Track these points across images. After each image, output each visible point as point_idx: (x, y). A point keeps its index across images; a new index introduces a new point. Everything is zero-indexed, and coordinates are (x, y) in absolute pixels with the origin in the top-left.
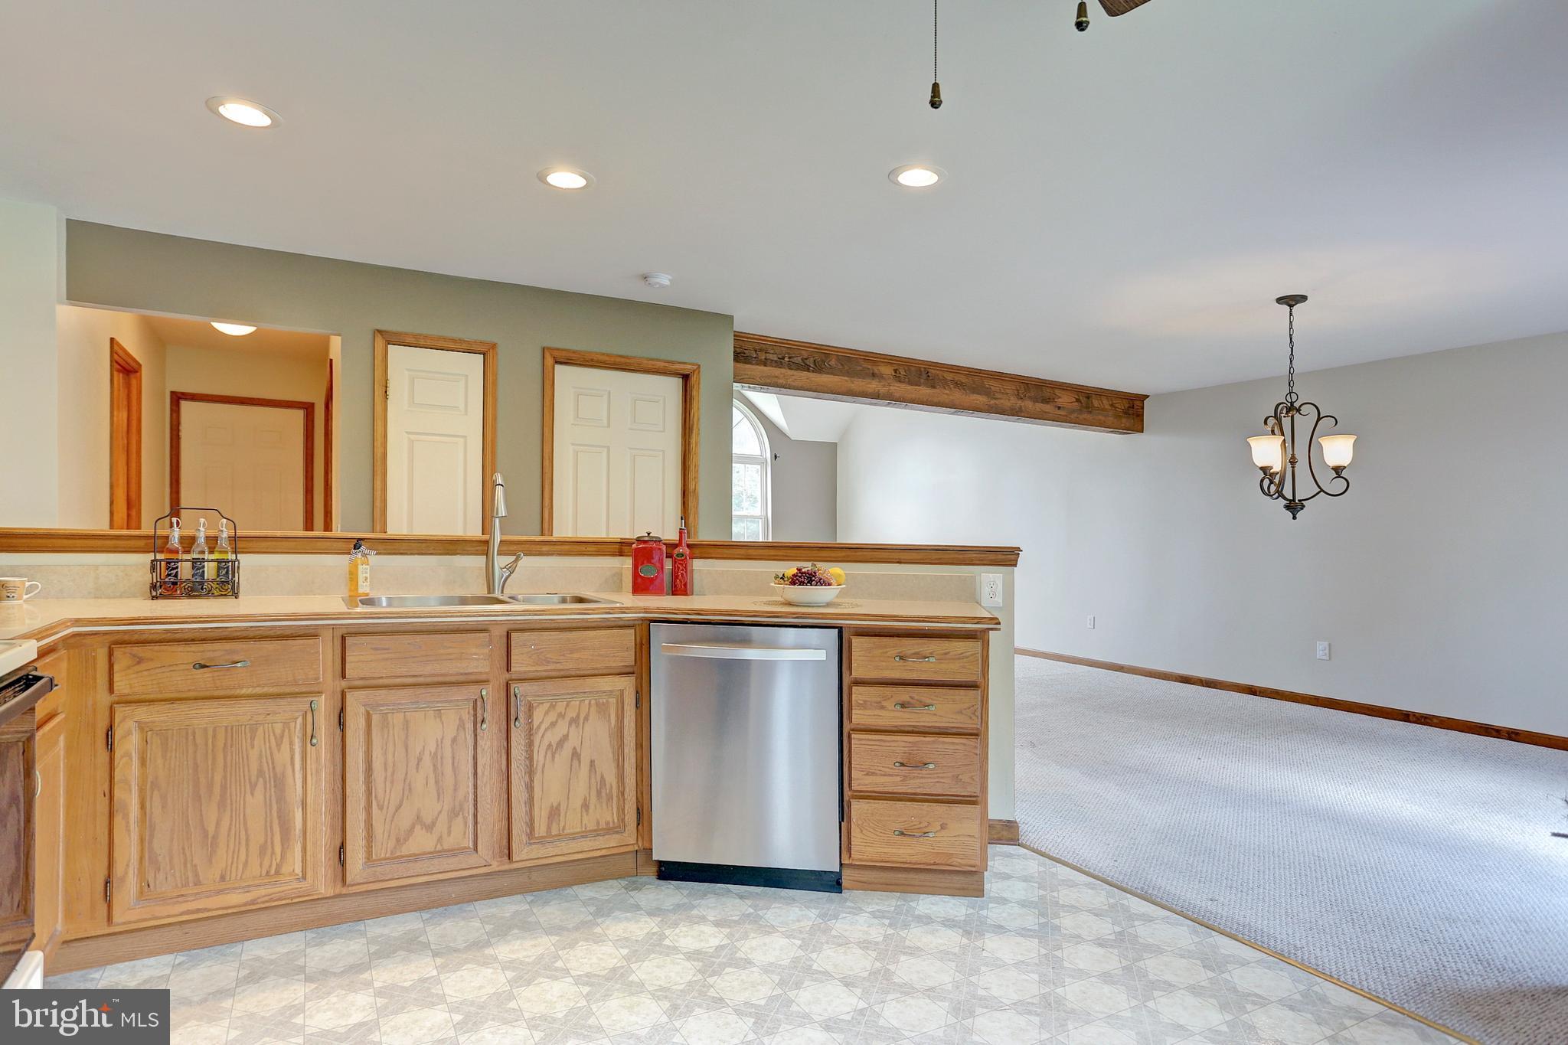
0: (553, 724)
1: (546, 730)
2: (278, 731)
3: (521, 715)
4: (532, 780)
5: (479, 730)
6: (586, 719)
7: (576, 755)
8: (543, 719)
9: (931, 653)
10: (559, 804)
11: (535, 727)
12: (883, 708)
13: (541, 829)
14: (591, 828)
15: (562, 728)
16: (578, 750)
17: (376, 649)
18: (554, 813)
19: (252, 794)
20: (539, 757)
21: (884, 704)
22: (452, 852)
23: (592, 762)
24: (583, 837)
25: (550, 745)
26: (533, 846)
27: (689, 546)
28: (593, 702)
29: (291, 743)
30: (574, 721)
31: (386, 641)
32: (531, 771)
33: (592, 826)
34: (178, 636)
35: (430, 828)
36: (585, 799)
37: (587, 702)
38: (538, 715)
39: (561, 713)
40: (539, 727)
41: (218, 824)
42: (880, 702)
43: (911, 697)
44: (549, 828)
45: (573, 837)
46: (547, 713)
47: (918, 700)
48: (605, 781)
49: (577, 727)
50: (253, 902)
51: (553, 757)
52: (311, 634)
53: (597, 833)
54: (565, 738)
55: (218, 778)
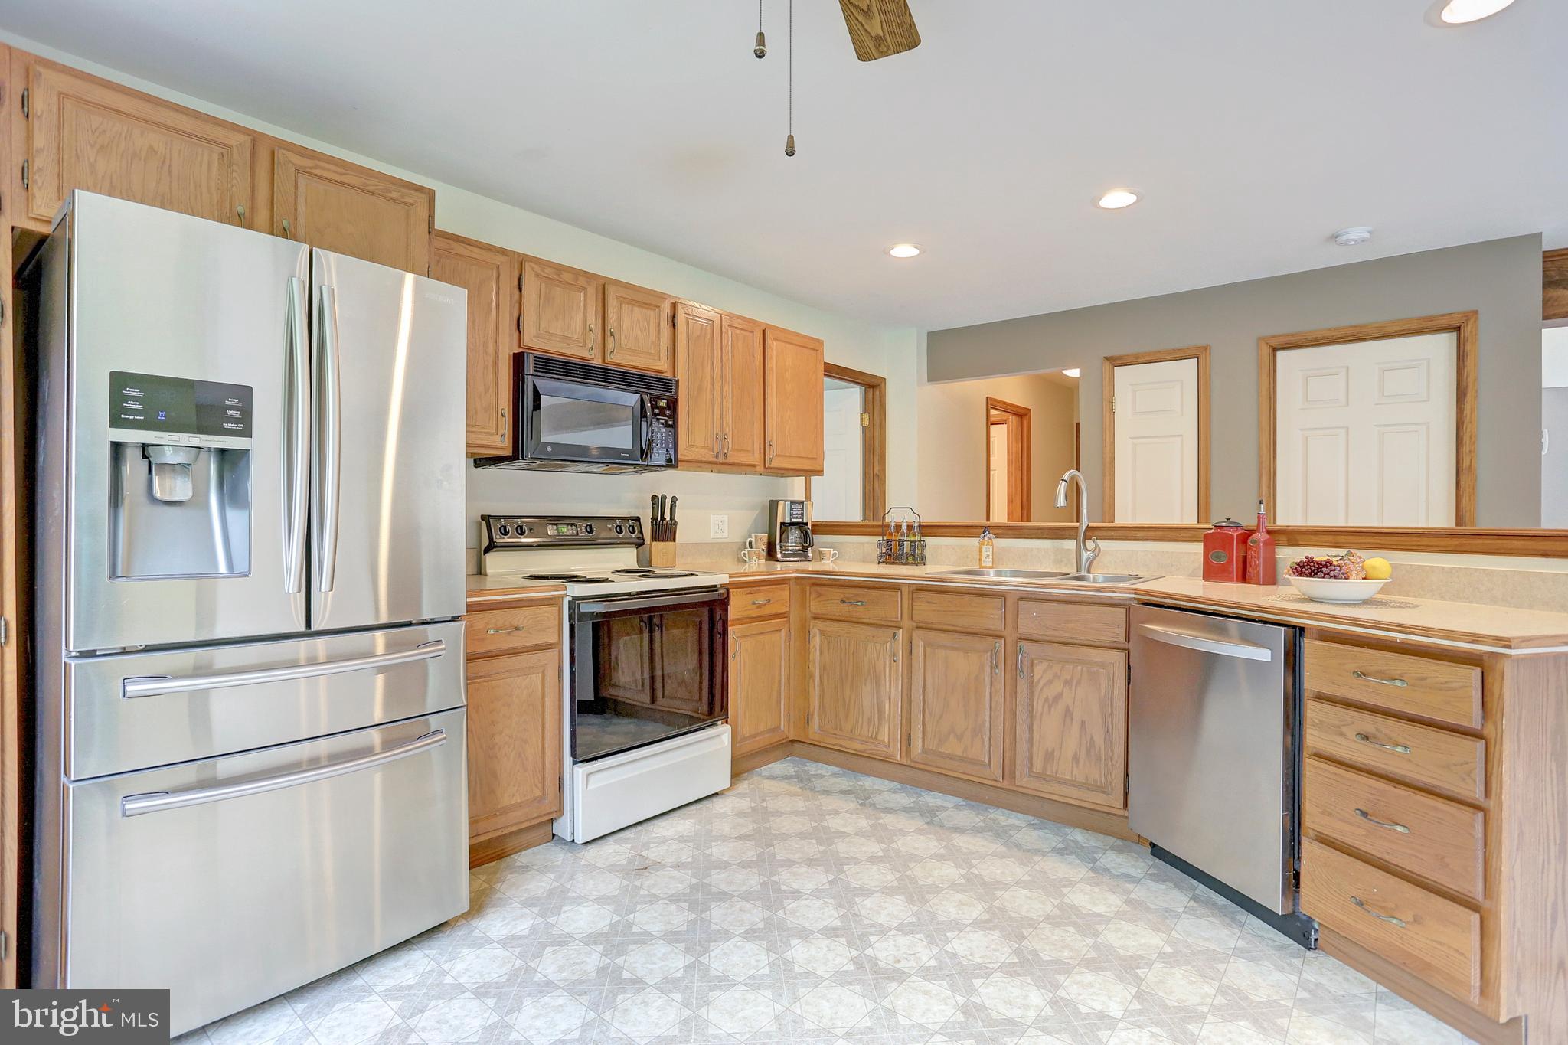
0: (1050, 682)
1: (1045, 685)
2: (878, 648)
3: (1026, 670)
4: (1032, 724)
5: (993, 674)
6: (1079, 683)
7: (1068, 713)
8: (1042, 677)
9: (1401, 675)
10: (1053, 751)
11: (1035, 680)
12: (1342, 734)
13: (1038, 766)
14: (1080, 780)
15: (1057, 687)
16: (1071, 709)
17: (929, 602)
18: (1049, 757)
19: (865, 685)
20: (1038, 706)
21: (1344, 729)
22: (973, 762)
23: (1083, 723)
24: (1074, 786)
25: (1047, 699)
26: (1032, 779)
27: (1269, 532)
28: (1084, 668)
29: (884, 658)
30: (1067, 683)
31: (935, 597)
32: (1031, 717)
33: (1080, 778)
34: (838, 583)
35: (960, 738)
36: (1076, 753)
37: (1079, 668)
38: (1039, 670)
39: (1056, 673)
40: (1039, 681)
41: (850, 697)
42: (1339, 727)
43: (1377, 730)
44: (1044, 768)
45: (1064, 782)
46: (1045, 671)
47: (1386, 735)
48: (1094, 742)
49: (1070, 688)
50: (864, 751)
51: (1050, 711)
52: (895, 588)
53: (1085, 786)
54: (1059, 696)
55: (850, 671)
